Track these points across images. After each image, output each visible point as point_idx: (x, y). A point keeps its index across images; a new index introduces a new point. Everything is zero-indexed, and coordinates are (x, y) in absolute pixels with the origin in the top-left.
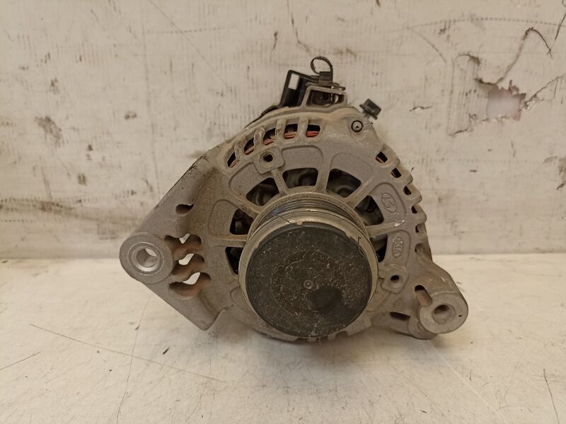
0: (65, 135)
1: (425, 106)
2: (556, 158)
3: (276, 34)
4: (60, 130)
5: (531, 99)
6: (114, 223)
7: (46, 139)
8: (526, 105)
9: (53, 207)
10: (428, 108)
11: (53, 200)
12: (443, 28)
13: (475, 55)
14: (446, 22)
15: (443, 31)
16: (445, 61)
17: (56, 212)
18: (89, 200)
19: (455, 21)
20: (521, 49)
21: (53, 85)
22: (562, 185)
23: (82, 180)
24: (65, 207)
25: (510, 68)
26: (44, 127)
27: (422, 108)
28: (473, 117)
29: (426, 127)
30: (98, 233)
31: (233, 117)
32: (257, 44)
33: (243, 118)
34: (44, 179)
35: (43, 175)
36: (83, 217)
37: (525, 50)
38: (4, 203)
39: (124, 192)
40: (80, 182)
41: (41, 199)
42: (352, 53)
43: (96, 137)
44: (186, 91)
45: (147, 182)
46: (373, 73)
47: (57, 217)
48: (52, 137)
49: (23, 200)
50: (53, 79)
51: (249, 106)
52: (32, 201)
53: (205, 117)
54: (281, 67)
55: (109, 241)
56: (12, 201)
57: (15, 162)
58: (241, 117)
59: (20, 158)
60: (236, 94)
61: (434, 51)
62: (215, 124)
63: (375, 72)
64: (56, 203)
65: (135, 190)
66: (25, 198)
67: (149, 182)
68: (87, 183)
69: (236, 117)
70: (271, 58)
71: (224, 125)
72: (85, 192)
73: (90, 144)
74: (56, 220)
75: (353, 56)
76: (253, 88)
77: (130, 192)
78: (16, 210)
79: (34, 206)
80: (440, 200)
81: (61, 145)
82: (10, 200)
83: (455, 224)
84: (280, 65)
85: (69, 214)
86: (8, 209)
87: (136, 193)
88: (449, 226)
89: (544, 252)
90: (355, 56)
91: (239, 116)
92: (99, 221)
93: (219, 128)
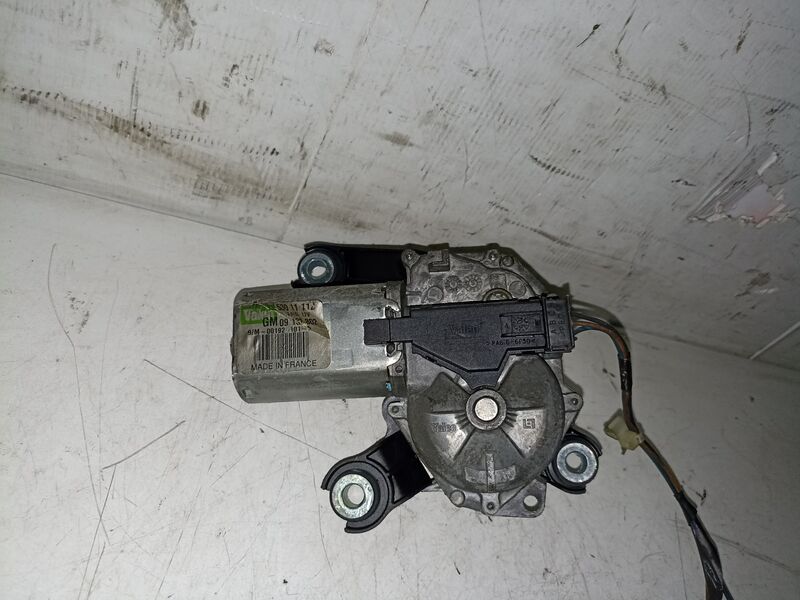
0: (198, 33)
1: (689, 182)
2: (758, 271)
3: (596, 27)
4: (193, 22)
6: (225, 181)
7: (160, 27)
9: (133, 131)
10: (691, 185)
11: (138, 121)
14: (784, 103)
16: (747, 144)
17: (135, 139)
18: (199, 140)
19: (793, 106)
23: (201, 109)
24: (155, 138)
26: (165, 6)
27: (686, 183)
29: (674, 204)
30: (195, 187)
31: (471, 109)
32: (564, 28)
33: (484, 116)
34: (133, 86)
35: (134, 79)
36: (179, 159)
38: (42, 97)
39: (261, 147)
40: (195, 112)
41: (116, 113)
42: (664, 93)
43: (252, 57)
44: (428, 48)
45: (302, 146)
46: (668, 126)
47: (135, 145)
48: (173, 27)
49: (81, 104)
51: (500, 104)
52: (98, 111)
53: (435, 93)
54: (574, 72)
55: (207, 199)
56: (60, 98)
57: (87, 43)
58: (481, 114)
59: (98, 40)
60: (493, 82)
61: (747, 129)
62: (442, 109)
63: (671, 127)
64: (141, 127)
65: (277, 150)
66: (87, 102)
67: (306, 145)
68: (207, 117)
69: (476, 111)
70: (570, 54)
71: (453, 115)
72: (197, 128)
73: (238, 64)
74: (131, 148)
75: (663, 97)
76: (520, 84)
77: (271, 150)
78: (63, 114)
79: (100, 119)
80: (630, 274)
81: (186, 46)
82: (56, 98)
83: (627, 298)
84: (573, 69)
85: (158, 149)
86: (47, 109)
87: (277, 153)
88: (619, 298)
90: (666, 98)
91: (479, 112)
92: (202, 171)
93: (444, 115)
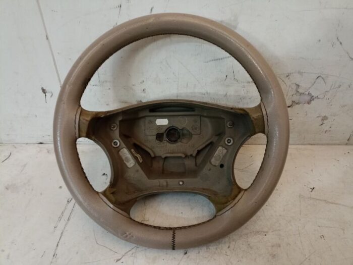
5: (316, 98)
8: (313, 100)
12: (288, 75)
13: (298, 84)
15: (287, 76)
20: (314, 83)
21: (144, 90)
22: (322, 125)
25: (310, 88)
28: (293, 102)
37: (316, 82)
50: (144, 88)
89: (312, 145)
